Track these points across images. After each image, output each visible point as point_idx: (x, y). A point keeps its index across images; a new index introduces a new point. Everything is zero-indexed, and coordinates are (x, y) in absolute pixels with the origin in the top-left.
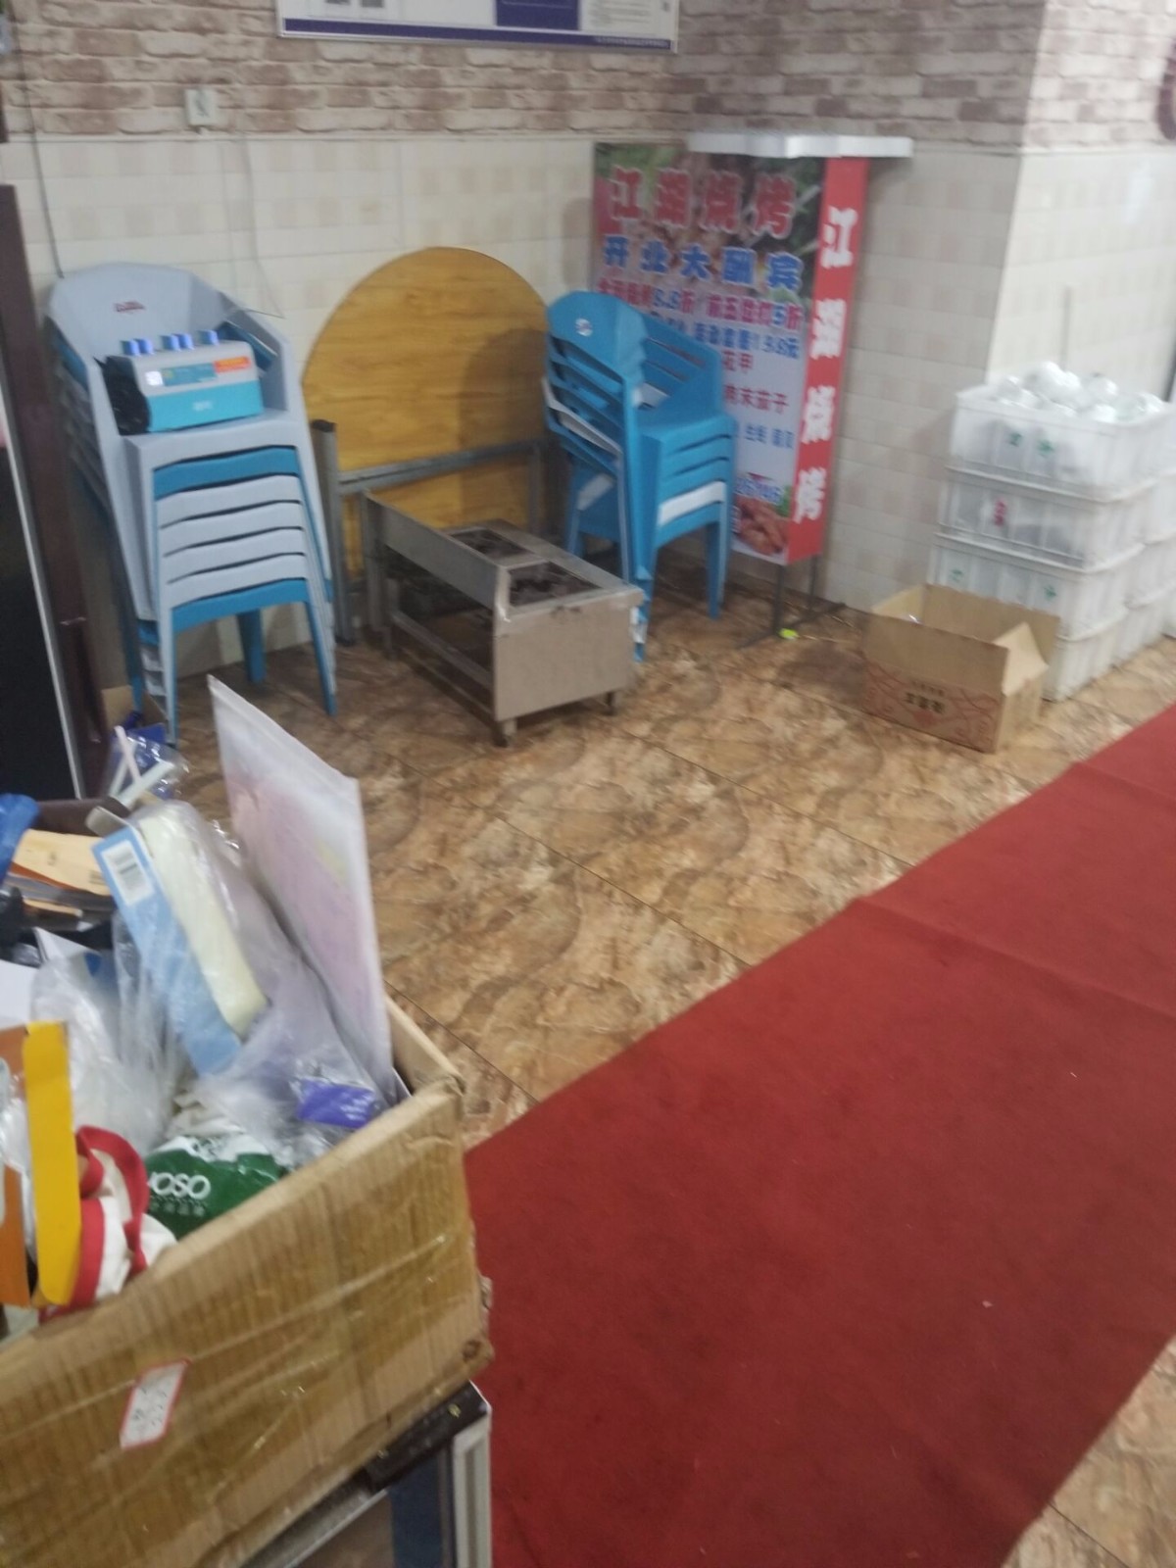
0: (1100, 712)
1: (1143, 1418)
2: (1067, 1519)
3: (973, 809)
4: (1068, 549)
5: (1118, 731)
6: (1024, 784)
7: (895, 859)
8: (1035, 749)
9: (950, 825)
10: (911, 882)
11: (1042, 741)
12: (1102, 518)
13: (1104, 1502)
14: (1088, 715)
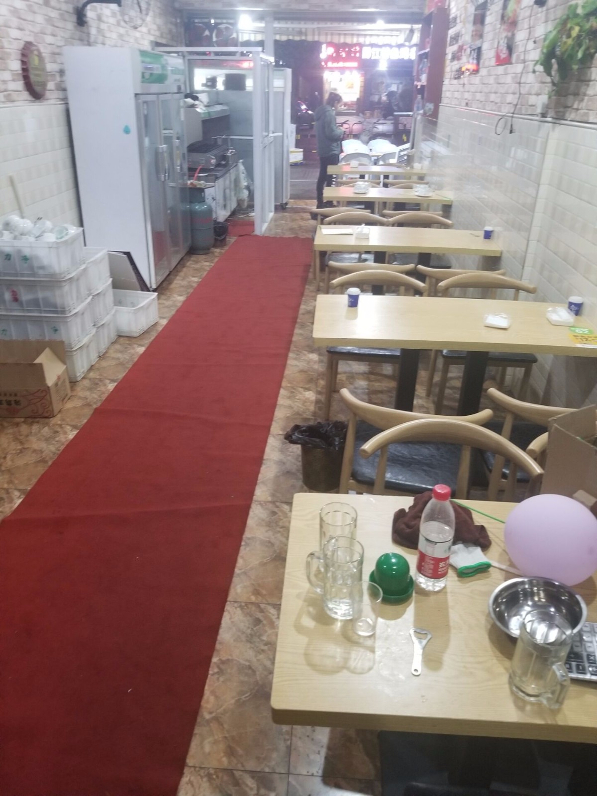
0: (100, 380)
1: (212, 699)
2: (195, 767)
3: (53, 448)
4: (55, 306)
5: (111, 387)
6: (74, 427)
7: (19, 490)
8: (75, 408)
9: (43, 461)
10: (30, 498)
11: (76, 403)
12: (66, 288)
13: (207, 748)
14: (95, 384)
